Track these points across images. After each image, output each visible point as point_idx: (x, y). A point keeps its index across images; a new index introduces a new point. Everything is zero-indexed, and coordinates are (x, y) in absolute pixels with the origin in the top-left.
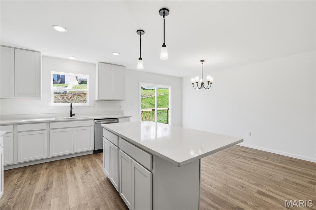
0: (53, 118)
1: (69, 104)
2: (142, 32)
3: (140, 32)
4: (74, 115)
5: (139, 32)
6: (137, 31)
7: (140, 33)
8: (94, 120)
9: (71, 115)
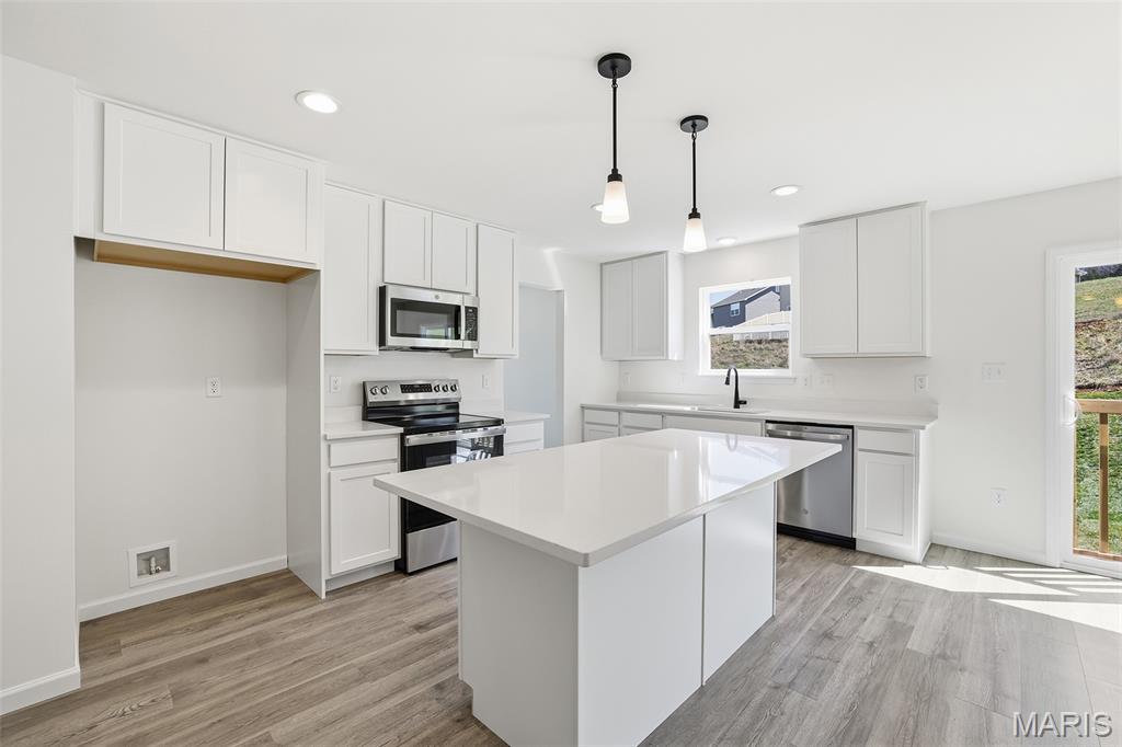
0: (688, 405)
1: (724, 372)
2: (697, 122)
3: (694, 123)
4: (745, 403)
5: (690, 123)
6: (683, 122)
7: (694, 126)
8: (768, 421)
9: (738, 403)
